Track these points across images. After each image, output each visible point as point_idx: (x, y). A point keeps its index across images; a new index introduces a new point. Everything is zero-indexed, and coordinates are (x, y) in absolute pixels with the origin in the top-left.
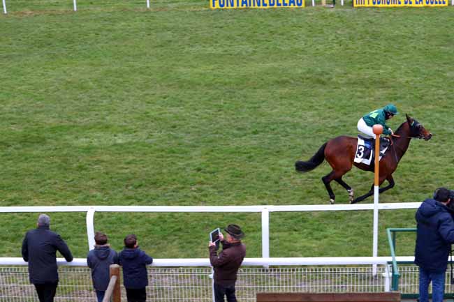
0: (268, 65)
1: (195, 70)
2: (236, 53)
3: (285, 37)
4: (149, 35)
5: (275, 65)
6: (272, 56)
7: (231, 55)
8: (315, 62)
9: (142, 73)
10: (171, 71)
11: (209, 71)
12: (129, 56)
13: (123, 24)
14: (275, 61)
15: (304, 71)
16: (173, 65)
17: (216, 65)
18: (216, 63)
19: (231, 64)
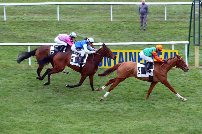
0: (143, 123)
1: (74, 126)
2: (113, 110)
3: (159, 96)
4: (30, 91)
5: (150, 123)
6: (147, 114)
7: (108, 112)
8: (188, 121)
9: (22, 128)
10: (50, 127)
11: (86, 127)
12: (10, 111)
13: (5, 80)
14: (149, 118)
15: (177, 129)
16: (53, 120)
17: (93, 122)
18: (94, 120)
19: (108, 121)
